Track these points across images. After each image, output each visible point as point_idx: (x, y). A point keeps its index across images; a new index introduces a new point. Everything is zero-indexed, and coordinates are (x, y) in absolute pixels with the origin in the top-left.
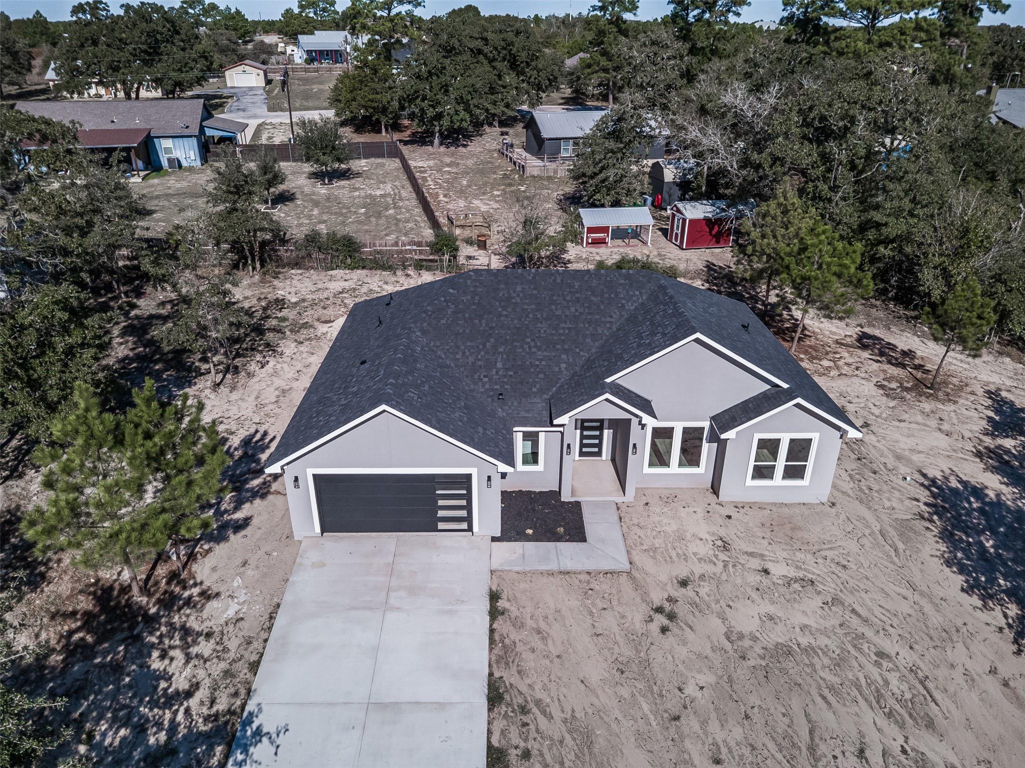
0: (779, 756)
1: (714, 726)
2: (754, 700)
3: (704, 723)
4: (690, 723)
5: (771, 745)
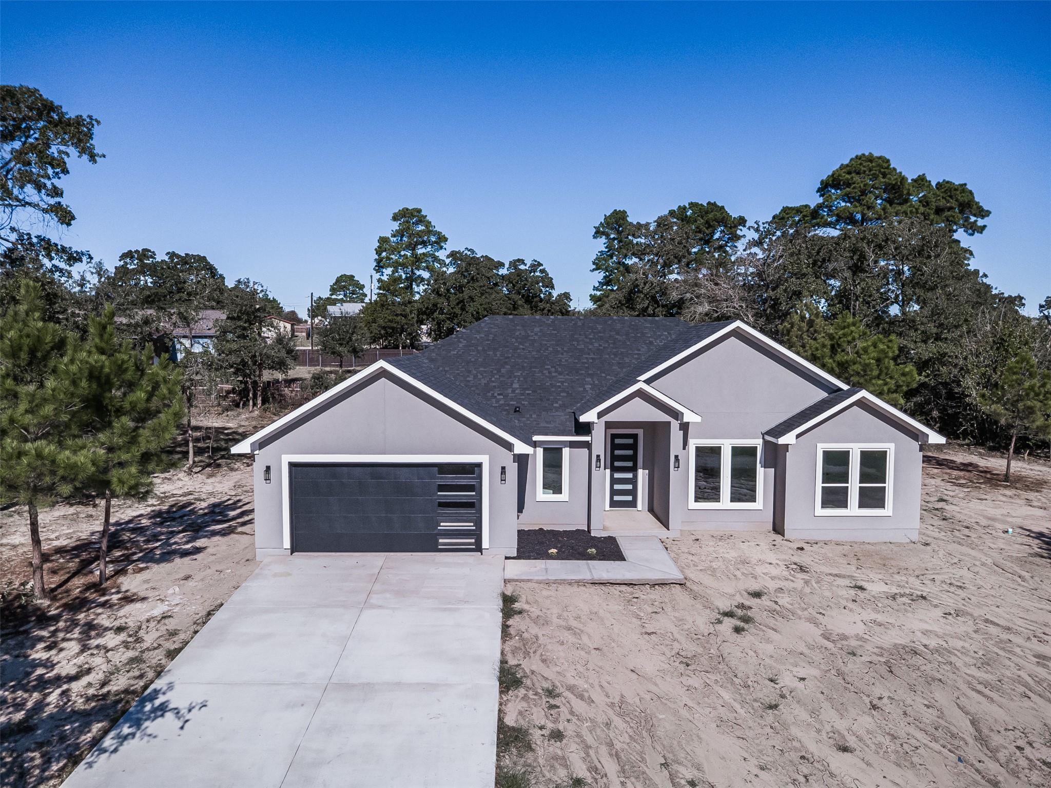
2: (878, 691)
3: (815, 713)
4: (791, 712)
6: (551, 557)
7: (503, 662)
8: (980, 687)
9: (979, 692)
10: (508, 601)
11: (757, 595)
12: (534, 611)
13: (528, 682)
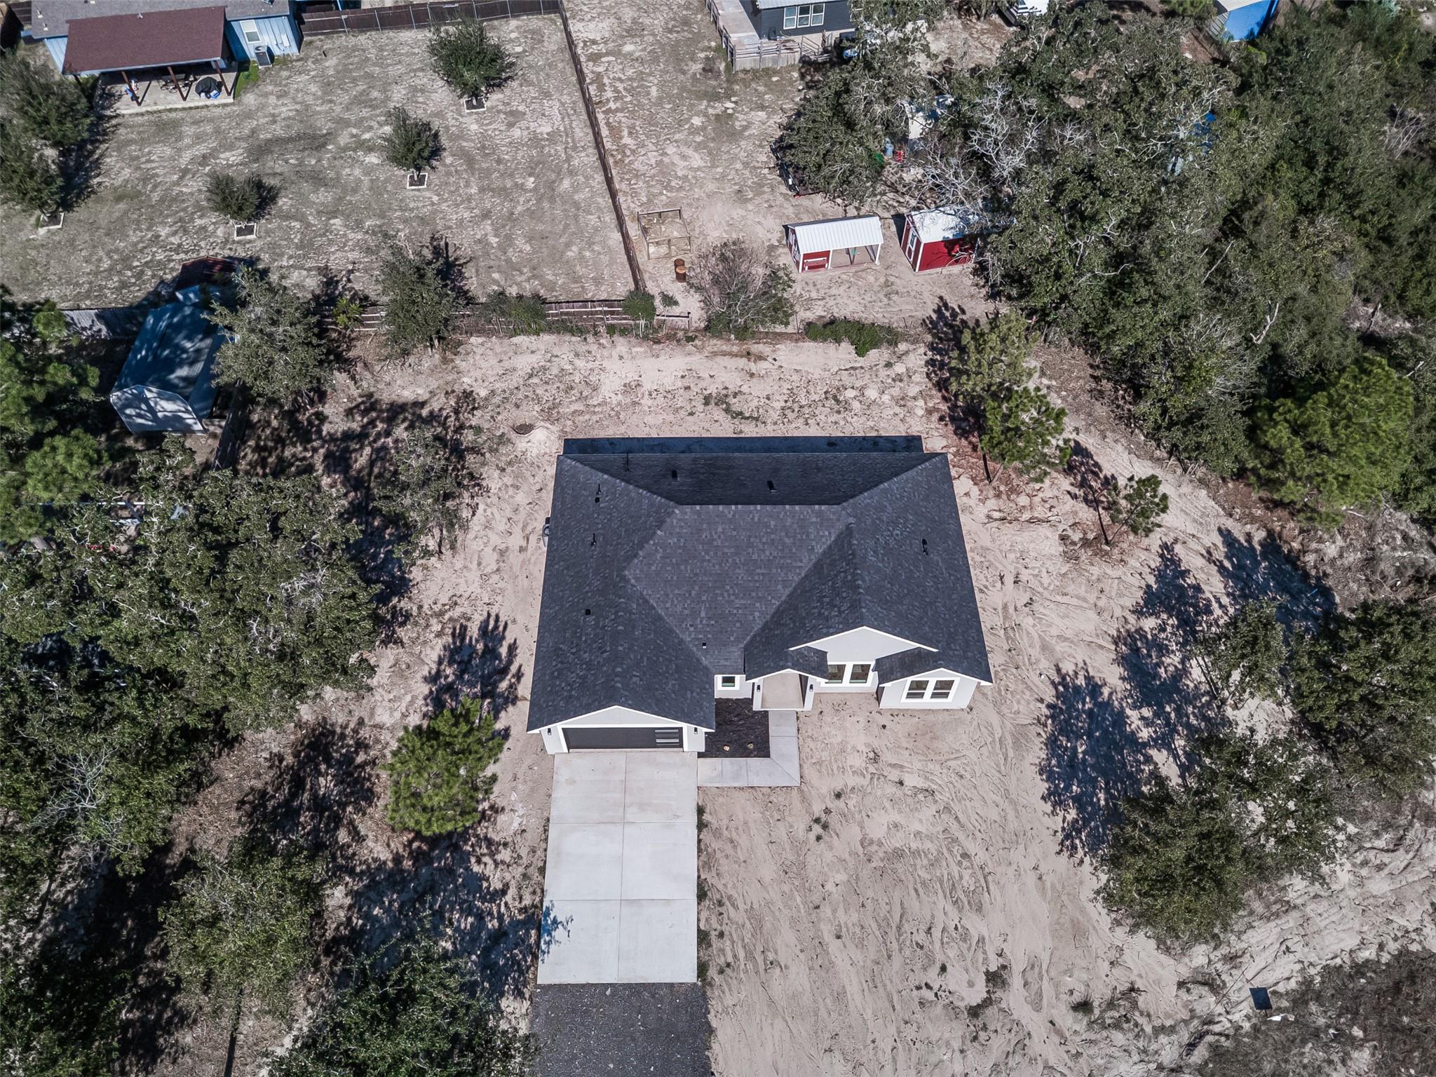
0: (877, 933)
1: (841, 912)
2: (870, 893)
3: (834, 911)
4: (826, 911)
5: (874, 926)
6: (726, 755)
7: (699, 877)
8: (919, 887)
9: (916, 891)
10: (700, 811)
11: (838, 796)
12: (715, 824)
13: (709, 894)
